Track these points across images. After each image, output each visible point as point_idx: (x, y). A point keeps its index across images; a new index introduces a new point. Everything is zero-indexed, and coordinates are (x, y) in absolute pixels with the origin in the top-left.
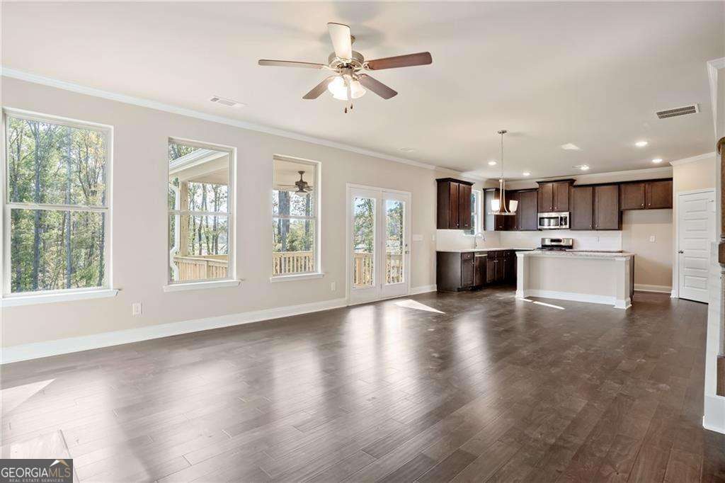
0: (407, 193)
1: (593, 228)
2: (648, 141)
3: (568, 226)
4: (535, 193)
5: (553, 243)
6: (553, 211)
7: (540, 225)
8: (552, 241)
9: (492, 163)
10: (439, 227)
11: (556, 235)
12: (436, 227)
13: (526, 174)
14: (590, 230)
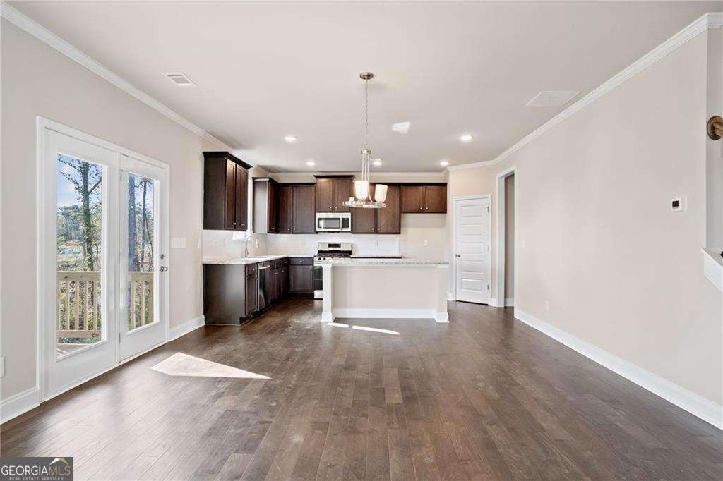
0: (163, 165)
1: (376, 232)
2: (473, 137)
3: (349, 229)
4: (313, 188)
5: (331, 249)
6: (333, 211)
7: (318, 227)
8: (330, 245)
9: (290, 139)
10: (207, 226)
11: (334, 239)
12: (202, 227)
13: (311, 164)
14: (373, 233)
